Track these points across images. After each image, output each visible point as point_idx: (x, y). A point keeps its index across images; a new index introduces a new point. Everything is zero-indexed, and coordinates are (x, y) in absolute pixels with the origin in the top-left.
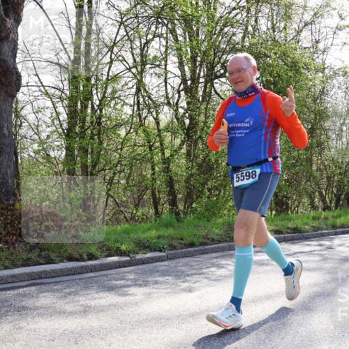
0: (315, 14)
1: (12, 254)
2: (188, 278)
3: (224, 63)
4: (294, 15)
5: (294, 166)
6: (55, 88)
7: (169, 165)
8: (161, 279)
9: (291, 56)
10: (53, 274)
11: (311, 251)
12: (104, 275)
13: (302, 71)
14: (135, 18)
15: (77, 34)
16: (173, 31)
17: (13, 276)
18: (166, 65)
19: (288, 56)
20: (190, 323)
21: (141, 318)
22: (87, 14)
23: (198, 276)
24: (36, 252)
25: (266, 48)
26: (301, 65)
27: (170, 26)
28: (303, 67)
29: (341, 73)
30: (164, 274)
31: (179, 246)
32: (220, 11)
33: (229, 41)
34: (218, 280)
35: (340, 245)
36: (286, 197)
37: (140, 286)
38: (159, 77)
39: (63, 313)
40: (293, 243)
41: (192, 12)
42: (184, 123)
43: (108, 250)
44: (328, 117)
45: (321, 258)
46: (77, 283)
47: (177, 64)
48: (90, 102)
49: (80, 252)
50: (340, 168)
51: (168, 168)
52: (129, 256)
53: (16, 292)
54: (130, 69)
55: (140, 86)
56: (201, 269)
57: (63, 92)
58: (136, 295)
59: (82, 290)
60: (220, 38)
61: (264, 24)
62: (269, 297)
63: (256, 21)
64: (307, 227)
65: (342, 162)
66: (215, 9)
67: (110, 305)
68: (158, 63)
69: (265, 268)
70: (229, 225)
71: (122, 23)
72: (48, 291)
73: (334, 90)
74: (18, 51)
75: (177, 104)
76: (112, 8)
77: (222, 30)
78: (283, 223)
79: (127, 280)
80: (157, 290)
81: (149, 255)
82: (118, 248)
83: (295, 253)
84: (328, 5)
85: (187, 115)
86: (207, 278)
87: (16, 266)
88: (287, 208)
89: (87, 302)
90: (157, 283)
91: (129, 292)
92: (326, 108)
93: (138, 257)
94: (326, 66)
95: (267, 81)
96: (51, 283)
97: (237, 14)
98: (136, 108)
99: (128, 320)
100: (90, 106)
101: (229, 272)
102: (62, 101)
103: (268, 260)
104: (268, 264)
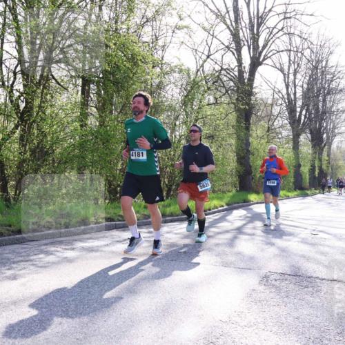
0: (156, 11)
2: (14, 266)
4: (136, 9)
9: (130, 48)
13: (139, 62)
18: (2, 44)
19: (127, 48)
23: (25, 263)
25: (106, 38)
26: (138, 58)
28: (141, 60)
29: (177, 70)
31: (7, 232)
34: (45, 267)
35: (168, 232)
40: (124, 231)
42: (18, 106)
44: (162, 111)
45: (149, 244)
47: (14, 44)
50: (172, 160)
56: (29, 255)
64: (138, 215)
65: (174, 155)
73: (170, 86)
75: (12, 86)
78: (116, 211)
84: (169, 5)
85: (22, 98)
86: (33, 265)
92: (162, 102)
94: (164, 62)
95: (105, 70)
101: (57, 259)
103: (97, 246)
104: (97, 250)
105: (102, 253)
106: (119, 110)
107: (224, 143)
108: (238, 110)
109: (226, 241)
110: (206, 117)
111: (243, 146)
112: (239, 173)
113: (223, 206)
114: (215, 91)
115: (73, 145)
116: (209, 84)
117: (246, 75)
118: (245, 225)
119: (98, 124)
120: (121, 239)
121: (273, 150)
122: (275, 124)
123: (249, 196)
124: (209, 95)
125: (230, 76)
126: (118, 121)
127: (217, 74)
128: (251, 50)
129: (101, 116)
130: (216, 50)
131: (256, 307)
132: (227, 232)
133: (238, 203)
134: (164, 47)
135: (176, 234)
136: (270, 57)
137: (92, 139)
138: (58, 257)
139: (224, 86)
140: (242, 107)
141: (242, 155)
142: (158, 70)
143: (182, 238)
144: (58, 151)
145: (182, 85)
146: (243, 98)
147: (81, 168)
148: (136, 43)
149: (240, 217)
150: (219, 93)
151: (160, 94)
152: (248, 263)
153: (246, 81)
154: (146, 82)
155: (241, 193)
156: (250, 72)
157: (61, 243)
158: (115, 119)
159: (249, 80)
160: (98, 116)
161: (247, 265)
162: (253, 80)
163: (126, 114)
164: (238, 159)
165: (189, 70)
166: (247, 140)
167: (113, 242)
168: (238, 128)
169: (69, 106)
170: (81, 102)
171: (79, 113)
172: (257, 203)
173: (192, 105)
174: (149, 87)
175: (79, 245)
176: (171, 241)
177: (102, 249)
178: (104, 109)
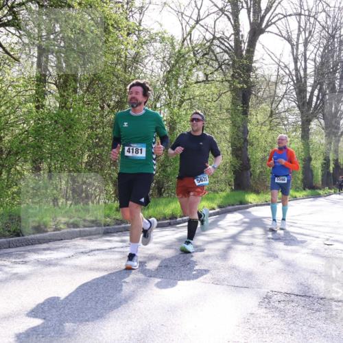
5: (97, 145)
11: (111, 248)
13: (111, 28)
26: (110, 22)
28: (112, 25)
29: (158, 38)
40: (90, 239)
45: (122, 256)
64: (108, 219)
69: (53, 269)
70: (10, 216)
73: (149, 58)
83: (92, 251)
94: (141, 28)
101: (4, 276)
103: (57, 259)
104: (55, 265)
105: (63, 267)
106: (85, 88)
107: (216, 130)
108: (234, 90)
109: (217, 252)
110: (193, 98)
111: (240, 134)
112: (235, 167)
113: (214, 209)
114: (206, 65)
115: (27, 131)
116: (199, 56)
117: (245, 46)
118: (241, 232)
119: (58, 105)
120: (87, 250)
121: (282, 140)
122: (280, 106)
123: (246, 196)
124: (197, 70)
125: (224, 48)
126: (84, 102)
127: (209, 44)
128: (252, 14)
129: (62, 96)
130: (207, 13)
131: (255, 335)
132: (219, 240)
133: (233, 205)
134: (141, 10)
135: (156, 243)
136: (274, 23)
137: (50, 125)
138: (6, 273)
139: (217, 60)
140: (239, 86)
141: (239, 145)
142: (135, 38)
143: (164, 248)
144: (7, 138)
145: (164, 58)
146: (240, 75)
147: (37, 160)
148: (106, 3)
149: (236, 222)
150: (210, 68)
151: (136, 68)
152: (245, 280)
153: (244, 53)
154: (118, 53)
155: (237, 193)
156: (249, 42)
157: (9, 255)
158: (80, 99)
159: (248, 51)
160: (58, 95)
161: (243, 282)
162: (253, 52)
163: (94, 93)
164: (233, 150)
165: (173, 38)
166: (245, 127)
167: (77, 253)
168: (233, 111)
169: (21, 81)
170: (37, 77)
171: (34, 92)
172: (257, 205)
173: (177, 82)
174: (123, 59)
175: (33, 257)
176: (150, 252)
177: (62, 262)
178: (66, 86)
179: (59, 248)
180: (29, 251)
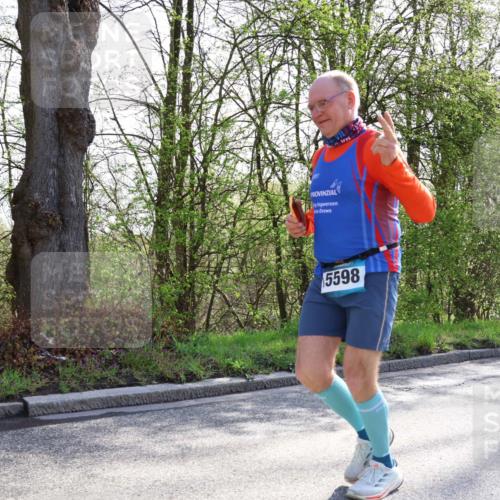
1: (80, 371)
2: (329, 411)
3: (381, 101)
4: (484, 30)
5: (483, 249)
6: (140, 137)
7: (302, 248)
8: (290, 411)
9: (480, 89)
10: (137, 401)
12: (210, 404)
14: (254, 37)
15: (171, 61)
16: (307, 56)
17: (82, 402)
18: (297, 105)
19: (476, 90)
20: (334, 476)
21: (263, 468)
22: (186, 33)
24: (115, 369)
25: (443, 79)
26: (494, 102)
27: (303, 49)
28: (497, 106)
30: (295, 403)
32: (375, 27)
33: (389, 68)
36: (471, 294)
37: (261, 420)
38: (288, 121)
39: (151, 456)
40: (482, 363)
41: (335, 28)
43: (214, 367)
46: (171, 414)
48: (189, 157)
49: (177, 369)
51: (300, 251)
52: (245, 377)
53: (86, 424)
54: (245, 110)
55: (261, 134)
57: (152, 143)
58: (255, 433)
59: (177, 424)
60: (376, 64)
61: (439, 44)
62: (448, 442)
63: (428, 40)
66: (367, 23)
67: (219, 447)
68: (286, 102)
69: (442, 398)
71: (236, 45)
72: (131, 425)
74: (91, 87)
76: (222, 25)
77: (378, 52)
78: (467, 333)
79: (242, 411)
80: (284, 428)
81: (273, 376)
82: (229, 365)
83: (486, 378)
87: (85, 388)
88: (473, 311)
89: (186, 441)
90: (284, 416)
91: (245, 429)
93: (258, 378)
95: (444, 126)
96: (135, 413)
97: (400, 30)
98: (255, 166)
99: (245, 469)
100: (189, 162)
102: (151, 156)
103: (445, 387)
104: (445, 393)
105: (453, 397)
120: (480, 376)
126: (466, 199)
129: (439, 194)
157: (391, 380)
167: (468, 380)
175: (418, 383)
177: (452, 390)
178: (445, 182)
179: (445, 373)
180: (412, 376)
